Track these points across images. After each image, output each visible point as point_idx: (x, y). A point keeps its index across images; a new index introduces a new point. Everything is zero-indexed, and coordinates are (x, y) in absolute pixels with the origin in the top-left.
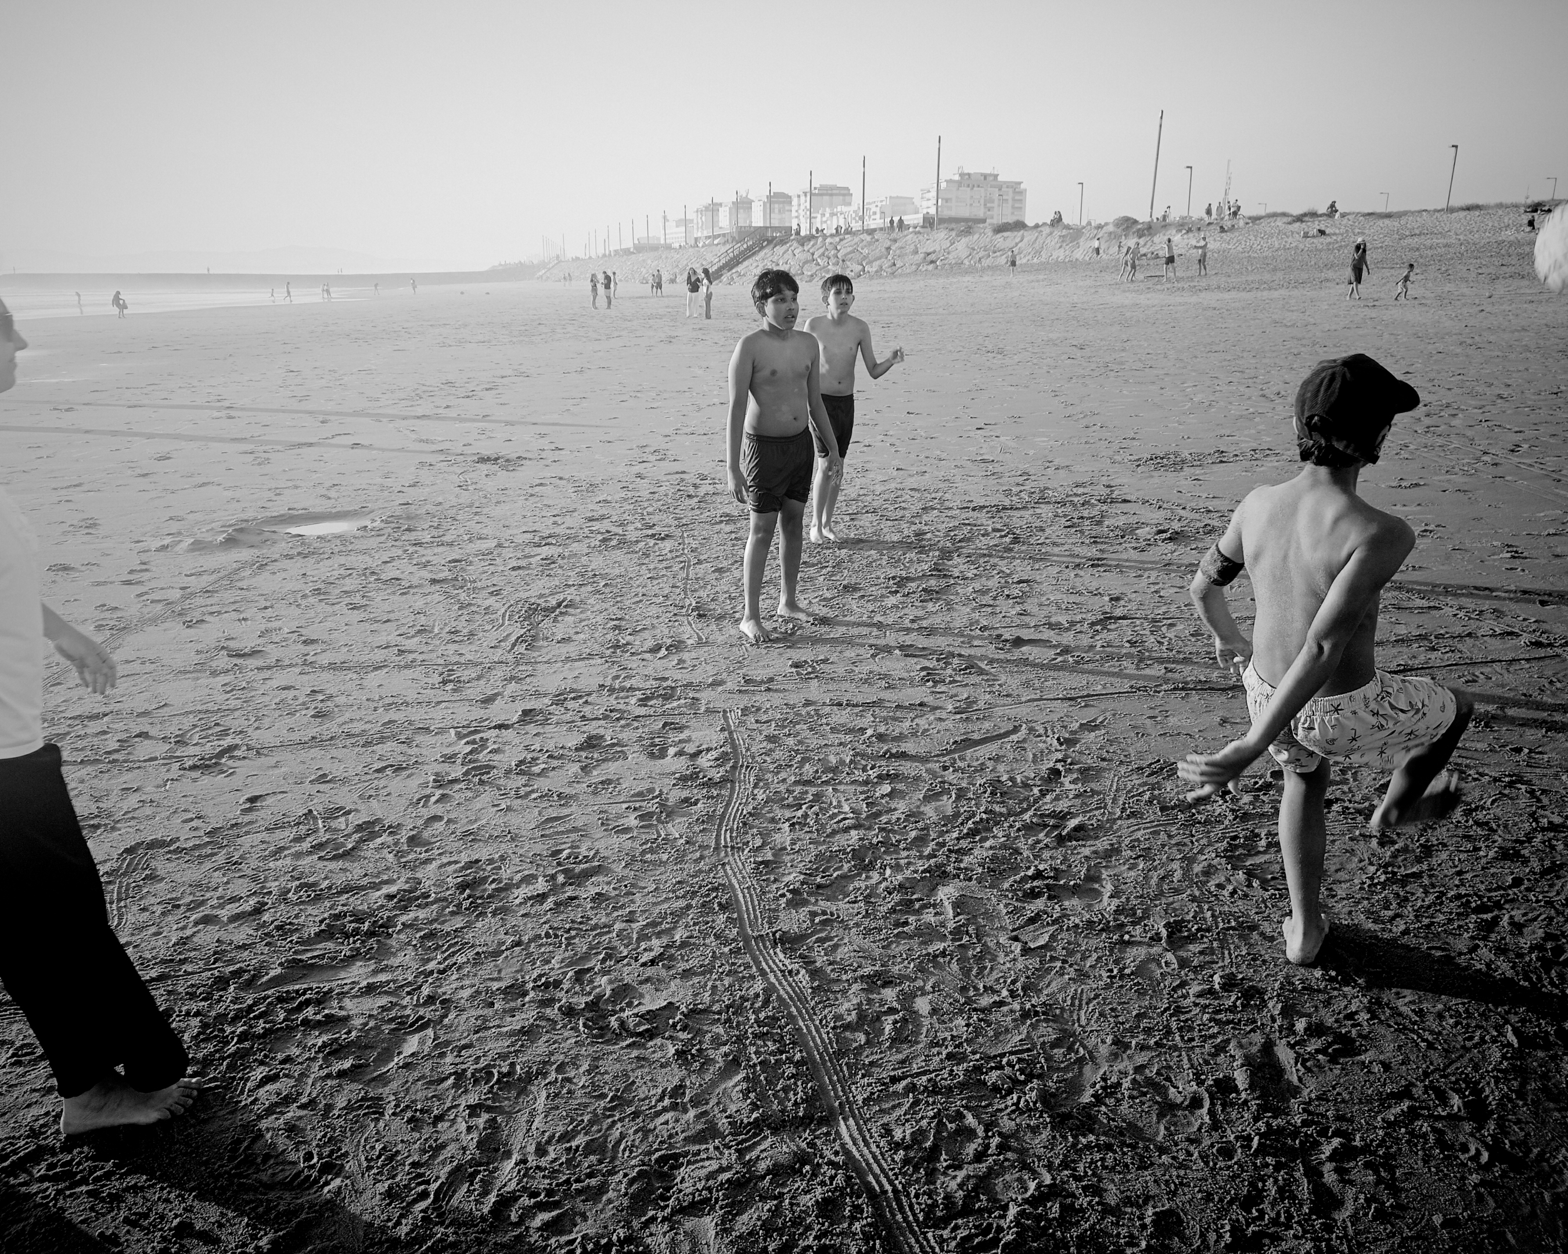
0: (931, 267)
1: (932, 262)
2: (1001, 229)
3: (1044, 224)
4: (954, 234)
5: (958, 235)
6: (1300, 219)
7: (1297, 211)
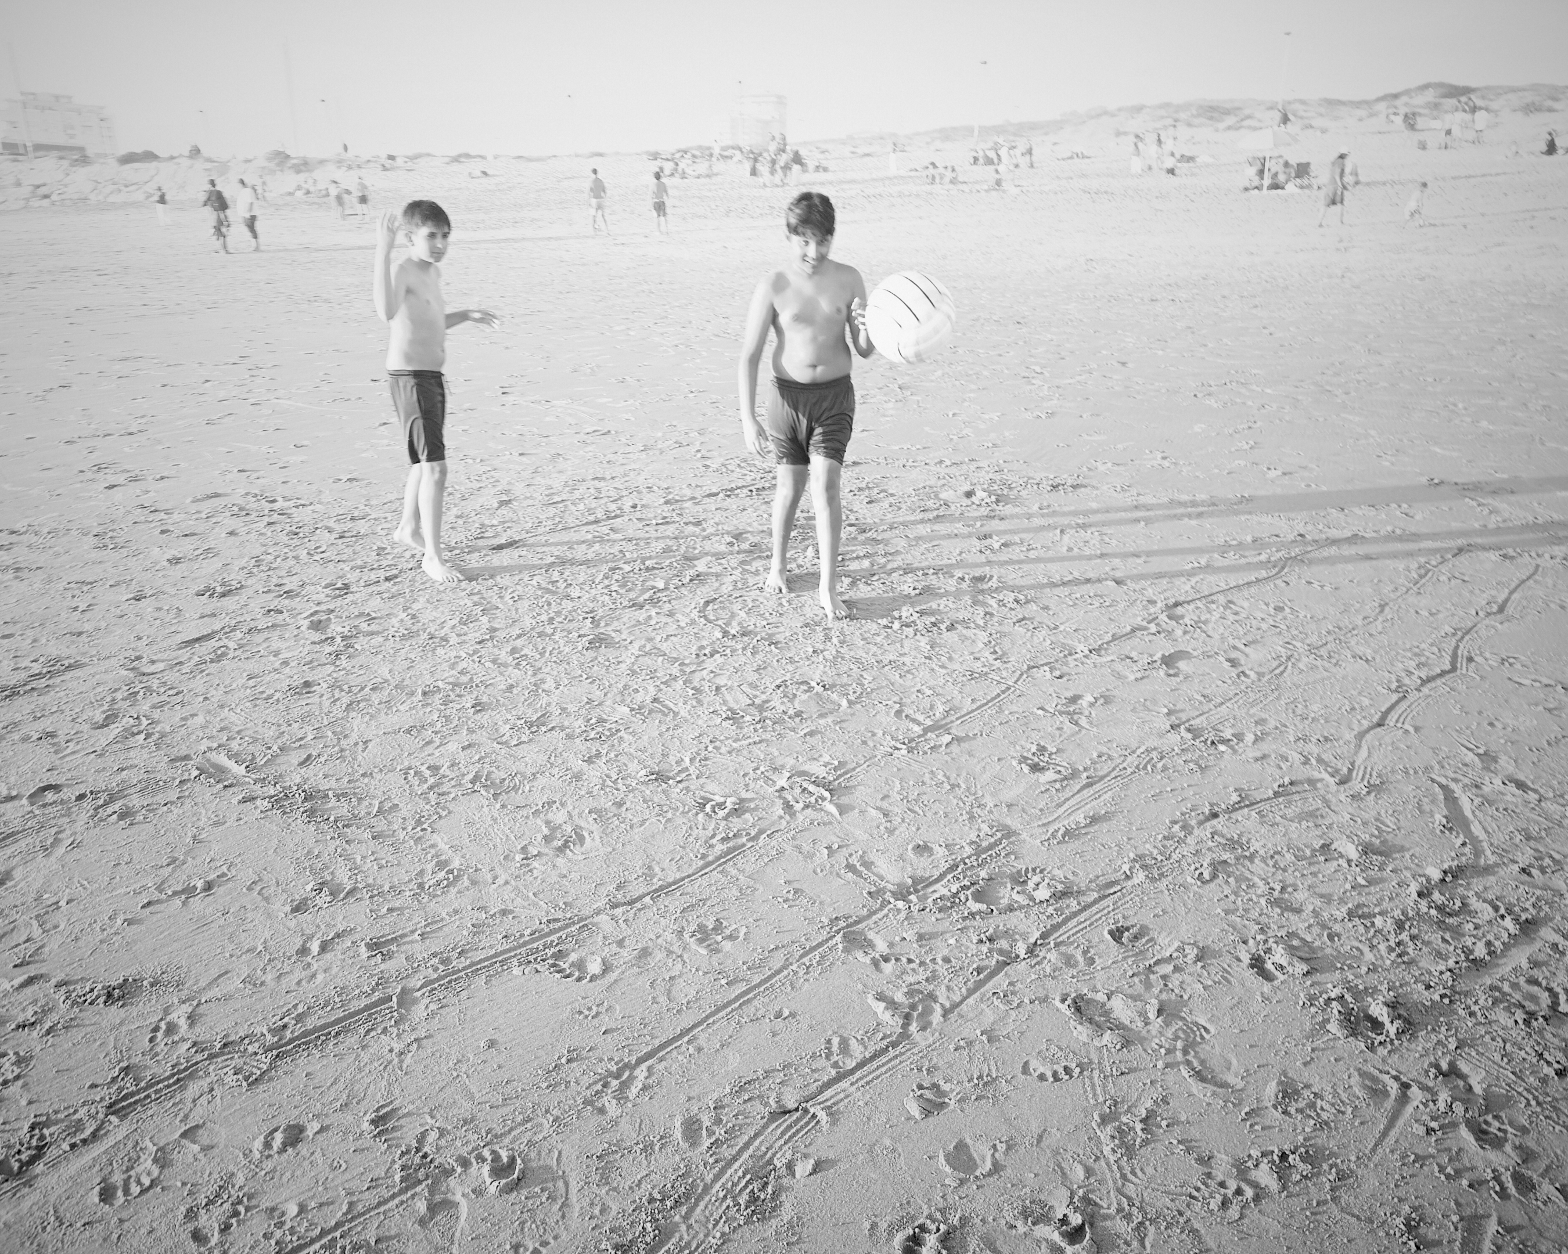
0: (46, 202)
1: (46, 197)
2: (129, 159)
3: (181, 156)
4: (65, 163)
5: (72, 166)
6: (456, 159)
7: (454, 153)
